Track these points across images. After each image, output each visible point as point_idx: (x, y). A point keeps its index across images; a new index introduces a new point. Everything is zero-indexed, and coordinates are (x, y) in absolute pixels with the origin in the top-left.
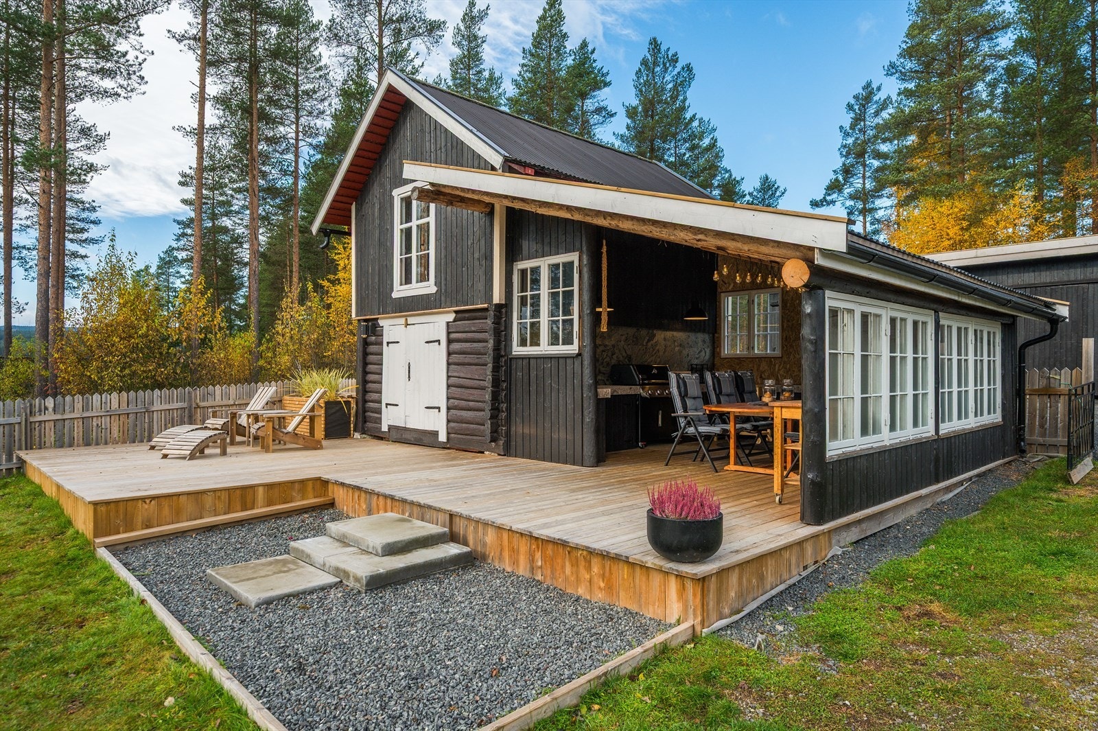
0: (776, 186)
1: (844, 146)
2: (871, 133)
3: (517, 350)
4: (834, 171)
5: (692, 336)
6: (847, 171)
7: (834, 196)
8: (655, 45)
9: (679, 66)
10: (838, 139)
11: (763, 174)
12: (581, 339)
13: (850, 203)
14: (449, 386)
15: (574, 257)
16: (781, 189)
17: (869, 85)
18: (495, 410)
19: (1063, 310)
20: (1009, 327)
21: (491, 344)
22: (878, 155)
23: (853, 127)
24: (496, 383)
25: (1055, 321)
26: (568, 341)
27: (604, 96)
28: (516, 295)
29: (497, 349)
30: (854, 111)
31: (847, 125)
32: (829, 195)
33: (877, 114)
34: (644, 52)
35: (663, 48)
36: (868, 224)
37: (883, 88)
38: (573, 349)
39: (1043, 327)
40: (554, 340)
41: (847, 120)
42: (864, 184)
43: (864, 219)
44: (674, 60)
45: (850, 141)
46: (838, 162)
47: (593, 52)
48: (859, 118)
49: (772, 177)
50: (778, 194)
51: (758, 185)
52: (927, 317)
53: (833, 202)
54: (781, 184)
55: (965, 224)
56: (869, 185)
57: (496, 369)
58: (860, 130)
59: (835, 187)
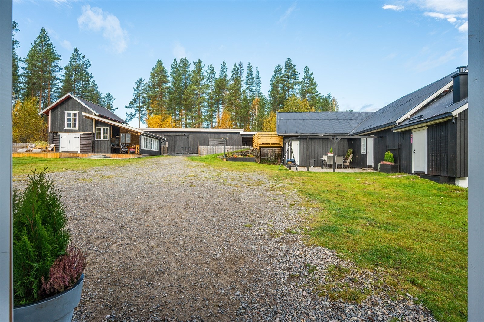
0: (112, 97)
1: (135, 93)
2: (142, 91)
3: (96, 139)
4: (132, 99)
5: (116, 139)
6: (135, 100)
7: (132, 106)
8: (76, 50)
9: (85, 59)
10: (133, 92)
11: (108, 92)
12: (109, 138)
13: (136, 108)
14: (81, 144)
15: (108, 128)
16: (114, 98)
17: (141, 79)
18: (93, 148)
19: (165, 139)
20: (160, 140)
21: (92, 138)
22: (143, 97)
23: (137, 88)
24: (93, 144)
25: (164, 140)
26: (107, 138)
27: (60, 63)
28: (96, 132)
29: (93, 139)
30: (137, 84)
31: (135, 88)
32: (130, 105)
33: (143, 87)
34: (73, 51)
35: (80, 52)
36: (140, 115)
37: (145, 80)
38: (108, 139)
39: (163, 141)
40: (104, 138)
41: (136, 86)
42: (140, 104)
43: (140, 113)
44: (84, 57)
45: (136, 92)
46: (133, 97)
47: (54, 47)
48: (138, 87)
49: (111, 94)
50: (112, 99)
51: (106, 95)
52: (150, 138)
53: (131, 108)
54: (114, 96)
55: (161, 121)
56: (141, 104)
57: (93, 142)
58: (139, 90)
59: (132, 103)
